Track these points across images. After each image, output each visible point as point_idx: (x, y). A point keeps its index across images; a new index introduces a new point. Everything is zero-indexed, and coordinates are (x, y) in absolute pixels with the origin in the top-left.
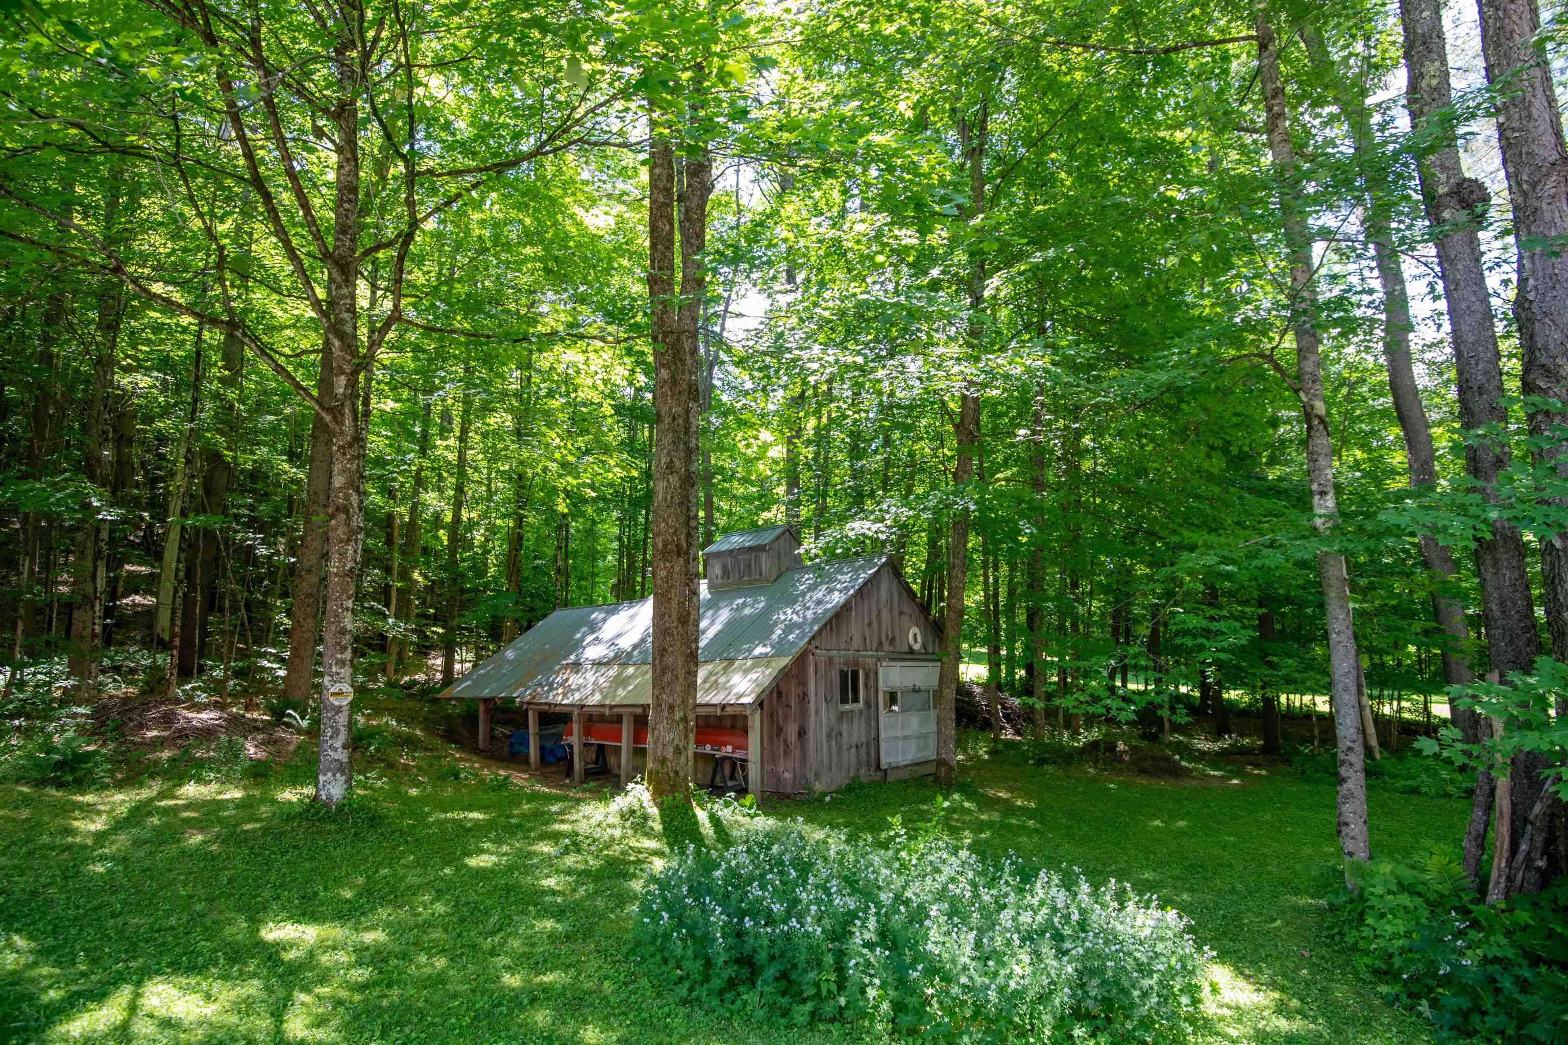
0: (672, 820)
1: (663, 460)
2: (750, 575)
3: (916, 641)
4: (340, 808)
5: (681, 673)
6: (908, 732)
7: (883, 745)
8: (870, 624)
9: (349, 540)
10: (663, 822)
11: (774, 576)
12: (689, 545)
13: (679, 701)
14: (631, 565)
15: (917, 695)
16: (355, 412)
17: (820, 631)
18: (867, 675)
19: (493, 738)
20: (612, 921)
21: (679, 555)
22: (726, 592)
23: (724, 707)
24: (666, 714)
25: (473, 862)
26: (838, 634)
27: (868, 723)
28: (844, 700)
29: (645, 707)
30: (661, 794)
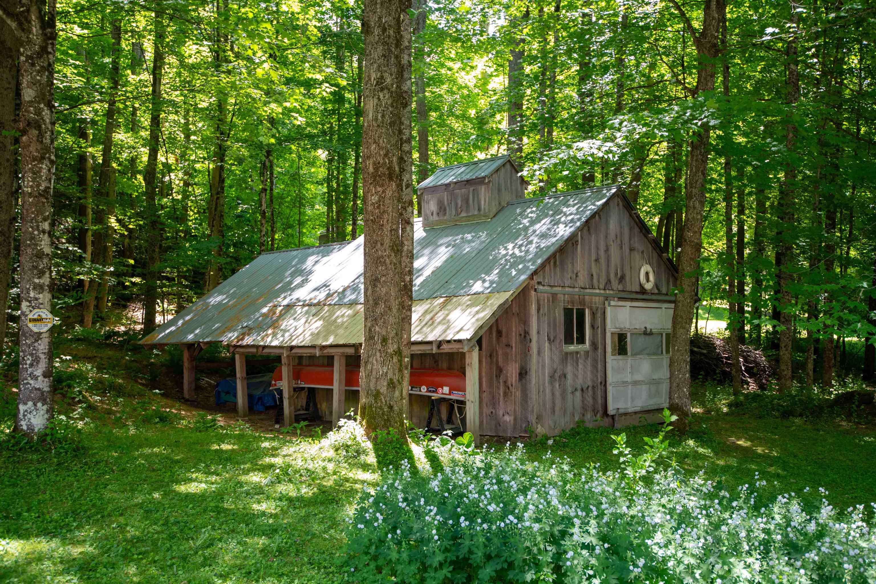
0: (386, 454)
1: (373, 76)
2: (467, 211)
3: (648, 280)
4: (43, 438)
5: (395, 305)
6: (638, 377)
7: (610, 389)
8: (597, 260)
9: (43, 158)
10: (378, 456)
11: (494, 210)
12: (402, 170)
13: (393, 334)
14: (341, 211)
15: (647, 337)
16: (41, 18)
17: (543, 266)
18: (593, 315)
19: (198, 388)
20: (325, 540)
21: (391, 179)
22: (443, 229)
23: (440, 344)
24: (379, 346)
25: (182, 488)
26: (563, 269)
27: (595, 367)
28: (569, 340)
29: (357, 347)
30: (374, 430)
